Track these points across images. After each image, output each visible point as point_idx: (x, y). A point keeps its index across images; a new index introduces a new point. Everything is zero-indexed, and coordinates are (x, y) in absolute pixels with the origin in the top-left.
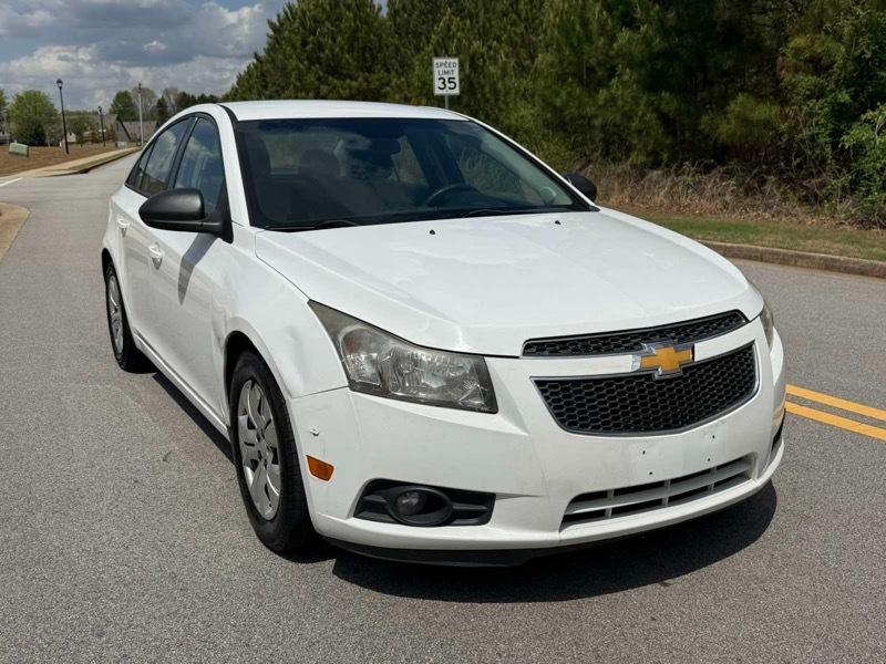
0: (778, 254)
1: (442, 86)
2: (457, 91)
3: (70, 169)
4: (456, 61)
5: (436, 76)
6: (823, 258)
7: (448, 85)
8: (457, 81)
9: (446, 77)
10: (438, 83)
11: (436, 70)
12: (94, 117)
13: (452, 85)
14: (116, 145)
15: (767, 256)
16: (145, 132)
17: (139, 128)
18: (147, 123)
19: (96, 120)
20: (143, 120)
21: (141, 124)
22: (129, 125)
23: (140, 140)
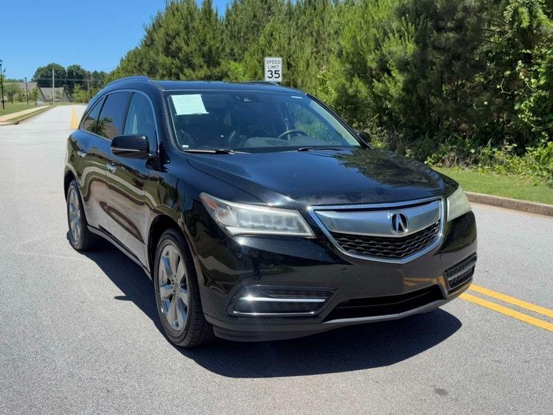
0: (514, 203)
1: (271, 76)
2: (280, 79)
3: (7, 121)
4: (280, 59)
5: (267, 69)
6: (546, 207)
7: (274, 75)
8: (280, 73)
9: (273, 70)
10: (267, 74)
11: (266, 65)
12: (20, 84)
13: (277, 76)
14: (36, 104)
15: (506, 204)
16: (56, 95)
17: (52, 92)
18: (57, 89)
19: (22, 86)
20: (55, 87)
21: (54, 89)
22: (45, 90)
23: (52, 100)
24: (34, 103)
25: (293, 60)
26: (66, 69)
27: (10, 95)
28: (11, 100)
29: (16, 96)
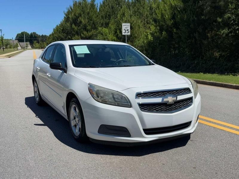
1: (125, 32)
2: (129, 34)
4: (129, 24)
5: (123, 29)
7: (127, 32)
8: (129, 30)
9: (126, 29)
10: (123, 31)
11: (123, 27)
13: (128, 32)
16: (26, 45)
17: (24, 44)
18: (26, 43)
19: (11, 42)
20: (26, 42)
21: (25, 43)
22: (21, 43)
23: (24, 48)
24: (17, 49)
25: (133, 25)
26: (30, 34)
27: (6, 45)
28: (6, 48)
29: (8, 46)
